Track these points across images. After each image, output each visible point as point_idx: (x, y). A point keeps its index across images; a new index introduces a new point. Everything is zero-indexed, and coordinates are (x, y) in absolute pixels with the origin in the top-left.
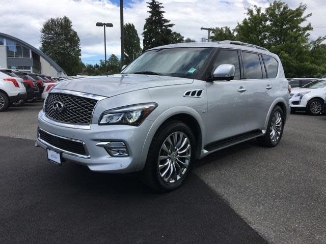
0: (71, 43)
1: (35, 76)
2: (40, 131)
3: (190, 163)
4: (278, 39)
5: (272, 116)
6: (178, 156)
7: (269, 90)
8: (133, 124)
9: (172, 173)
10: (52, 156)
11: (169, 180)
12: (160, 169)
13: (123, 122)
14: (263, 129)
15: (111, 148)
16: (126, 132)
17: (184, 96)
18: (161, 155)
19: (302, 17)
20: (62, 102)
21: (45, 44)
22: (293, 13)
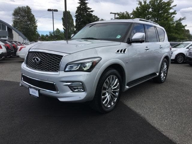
0: (31, 22)
1: (11, 42)
2: (23, 76)
3: (119, 95)
4: (156, 19)
5: (162, 64)
6: (112, 90)
7: (161, 49)
8: (86, 71)
9: (109, 101)
10: (32, 92)
11: (107, 105)
12: (102, 99)
13: (80, 70)
14: (157, 72)
15: (72, 87)
16: (82, 76)
17: (116, 53)
18: (103, 90)
19: (171, 6)
20: (39, 57)
21: (15, 23)
22: (165, 4)
